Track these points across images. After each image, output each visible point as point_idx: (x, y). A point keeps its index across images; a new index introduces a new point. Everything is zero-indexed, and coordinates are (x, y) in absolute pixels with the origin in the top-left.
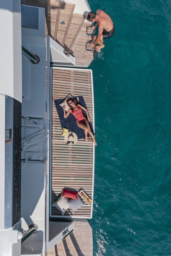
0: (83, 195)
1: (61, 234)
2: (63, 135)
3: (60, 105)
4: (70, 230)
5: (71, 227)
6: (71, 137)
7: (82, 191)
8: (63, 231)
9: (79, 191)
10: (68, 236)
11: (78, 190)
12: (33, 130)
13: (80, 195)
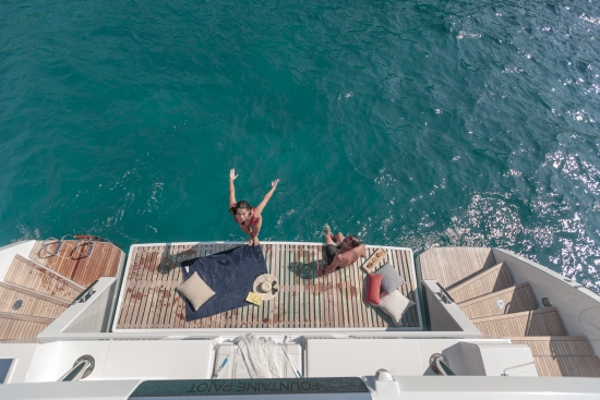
0: (371, 264)
1: (446, 306)
2: (259, 303)
3: (196, 309)
4: (438, 290)
5: (435, 289)
6: (264, 287)
7: (365, 266)
8: (443, 303)
9: (366, 272)
10: (449, 292)
11: (365, 275)
12: (238, 369)
13: (373, 269)
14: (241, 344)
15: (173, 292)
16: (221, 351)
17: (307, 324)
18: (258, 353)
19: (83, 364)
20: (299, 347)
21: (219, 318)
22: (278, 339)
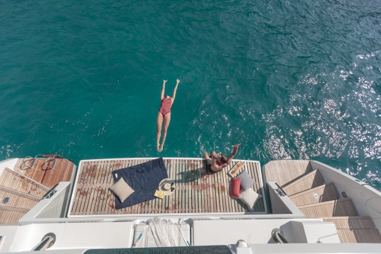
0: (234, 172)
1: (282, 198)
2: (162, 198)
3: (122, 202)
4: (276, 187)
5: (274, 187)
6: (166, 187)
7: (230, 173)
8: (279, 196)
9: (230, 176)
10: (283, 189)
11: (230, 179)
12: (149, 240)
13: (235, 175)
14: (151, 224)
15: (107, 191)
16: (138, 229)
17: (194, 210)
18: (162, 230)
19: (48, 239)
20: (188, 226)
21: (137, 207)
22: (175, 220)
